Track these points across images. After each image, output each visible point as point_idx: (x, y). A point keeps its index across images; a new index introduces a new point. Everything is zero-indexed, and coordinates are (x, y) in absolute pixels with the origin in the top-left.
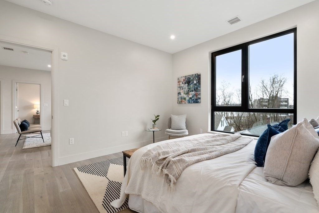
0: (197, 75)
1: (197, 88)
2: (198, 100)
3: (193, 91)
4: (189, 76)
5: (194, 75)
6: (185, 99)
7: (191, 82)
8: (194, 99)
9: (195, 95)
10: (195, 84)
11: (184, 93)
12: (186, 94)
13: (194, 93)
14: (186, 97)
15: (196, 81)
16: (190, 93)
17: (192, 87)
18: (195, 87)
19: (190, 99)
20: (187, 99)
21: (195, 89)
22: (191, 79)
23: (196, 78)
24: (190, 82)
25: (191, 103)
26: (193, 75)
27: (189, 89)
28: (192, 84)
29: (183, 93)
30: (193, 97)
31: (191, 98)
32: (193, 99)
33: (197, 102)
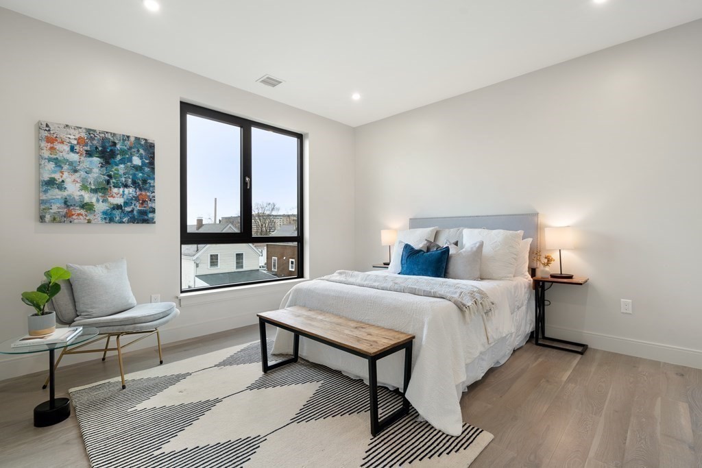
0: (143, 142)
1: (145, 182)
2: (150, 215)
3: (126, 186)
4: (109, 136)
5: (132, 139)
6: (87, 207)
7: (119, 157)
8: (132, 211)
9: (137, 199)
10: (137, 168)
11: (84, 187)
12: (95, 191)
13: (130, 191)
14: (94, 200)
15: (141, 157)
16: (115, 190)
17: (121, 172)
18: (134, 175)
19: (113, 209)
20: (101, 207)
21: (134, 183)
22: (118, 146)
23: (142, 151)
24: (113, 154)
25: (121, 222)
26: (128, 137)
27: (110, 176)
28: (122, 161)
29: (78, 185)
30: (126, 204)
31: (119, 207)
32: (128, 209)
33: (146, 221)
